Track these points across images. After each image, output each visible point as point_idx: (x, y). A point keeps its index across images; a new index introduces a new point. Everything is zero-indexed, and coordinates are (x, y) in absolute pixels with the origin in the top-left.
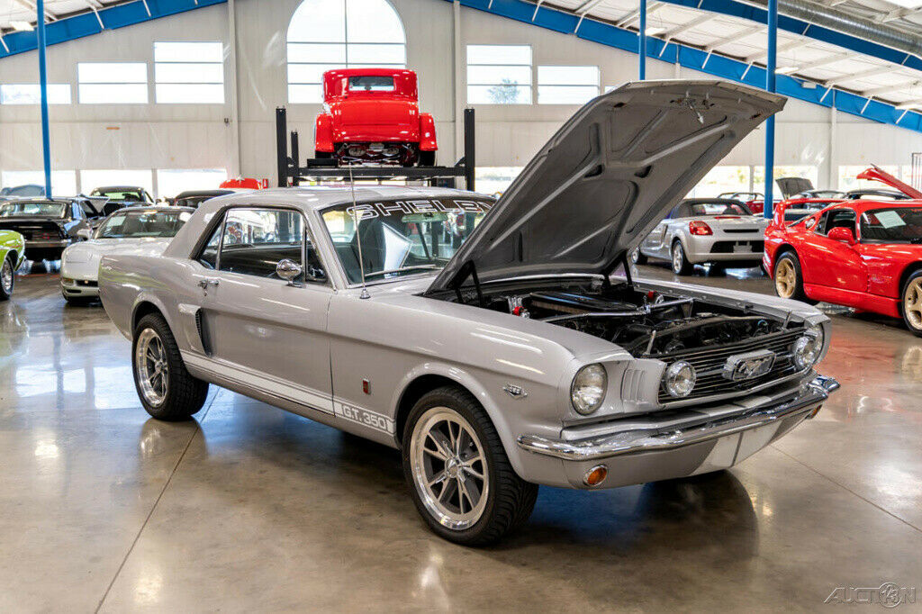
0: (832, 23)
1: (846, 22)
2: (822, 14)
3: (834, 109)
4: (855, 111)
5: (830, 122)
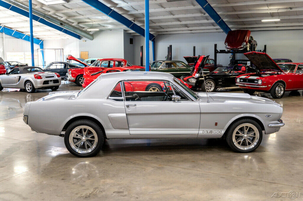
0: (22, 7)
1: (26, 7)
2: (19, 4)
3: (4, 34)
4: (10, 34)
5: (3, 38)
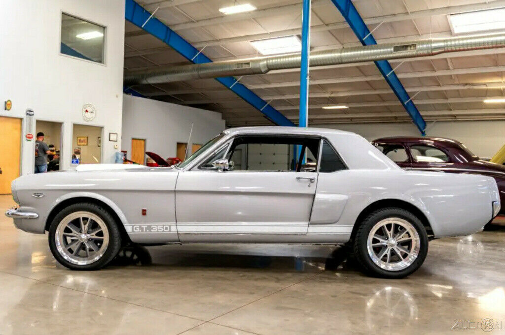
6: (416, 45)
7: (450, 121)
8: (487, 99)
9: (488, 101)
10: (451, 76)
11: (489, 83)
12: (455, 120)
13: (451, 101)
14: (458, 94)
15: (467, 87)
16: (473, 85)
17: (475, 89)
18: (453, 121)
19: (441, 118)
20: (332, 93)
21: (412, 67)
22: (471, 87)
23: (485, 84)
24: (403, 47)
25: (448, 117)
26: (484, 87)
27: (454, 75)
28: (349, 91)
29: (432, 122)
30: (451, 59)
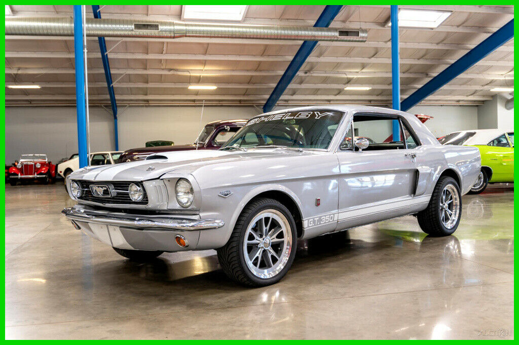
6: (158, 25)
7: (143, 106)
8: (191, 85)
9: (193, 87)
10: (160, 61)
11: (192, 70)
12: (147, 105)
13: (150, 85)
14: (160, 79)
15: (171, 73)
16: (177, 70)
17: (179, 76)
18: (146, 106)
19: (133, 102)
20: (19, 69)
21: (126, 47)
22: (176, 73)
23: (188, 71)
24: (144, 25)
25: (141, 102)
26: (187, 74)
27: (164, 59)
28: (42, 68)
29: (126, 106)
30: (167, 43)
